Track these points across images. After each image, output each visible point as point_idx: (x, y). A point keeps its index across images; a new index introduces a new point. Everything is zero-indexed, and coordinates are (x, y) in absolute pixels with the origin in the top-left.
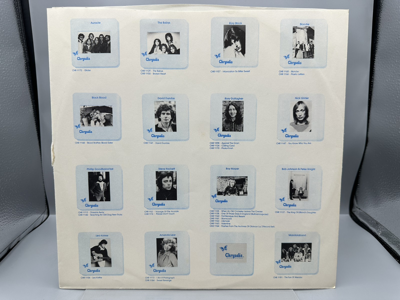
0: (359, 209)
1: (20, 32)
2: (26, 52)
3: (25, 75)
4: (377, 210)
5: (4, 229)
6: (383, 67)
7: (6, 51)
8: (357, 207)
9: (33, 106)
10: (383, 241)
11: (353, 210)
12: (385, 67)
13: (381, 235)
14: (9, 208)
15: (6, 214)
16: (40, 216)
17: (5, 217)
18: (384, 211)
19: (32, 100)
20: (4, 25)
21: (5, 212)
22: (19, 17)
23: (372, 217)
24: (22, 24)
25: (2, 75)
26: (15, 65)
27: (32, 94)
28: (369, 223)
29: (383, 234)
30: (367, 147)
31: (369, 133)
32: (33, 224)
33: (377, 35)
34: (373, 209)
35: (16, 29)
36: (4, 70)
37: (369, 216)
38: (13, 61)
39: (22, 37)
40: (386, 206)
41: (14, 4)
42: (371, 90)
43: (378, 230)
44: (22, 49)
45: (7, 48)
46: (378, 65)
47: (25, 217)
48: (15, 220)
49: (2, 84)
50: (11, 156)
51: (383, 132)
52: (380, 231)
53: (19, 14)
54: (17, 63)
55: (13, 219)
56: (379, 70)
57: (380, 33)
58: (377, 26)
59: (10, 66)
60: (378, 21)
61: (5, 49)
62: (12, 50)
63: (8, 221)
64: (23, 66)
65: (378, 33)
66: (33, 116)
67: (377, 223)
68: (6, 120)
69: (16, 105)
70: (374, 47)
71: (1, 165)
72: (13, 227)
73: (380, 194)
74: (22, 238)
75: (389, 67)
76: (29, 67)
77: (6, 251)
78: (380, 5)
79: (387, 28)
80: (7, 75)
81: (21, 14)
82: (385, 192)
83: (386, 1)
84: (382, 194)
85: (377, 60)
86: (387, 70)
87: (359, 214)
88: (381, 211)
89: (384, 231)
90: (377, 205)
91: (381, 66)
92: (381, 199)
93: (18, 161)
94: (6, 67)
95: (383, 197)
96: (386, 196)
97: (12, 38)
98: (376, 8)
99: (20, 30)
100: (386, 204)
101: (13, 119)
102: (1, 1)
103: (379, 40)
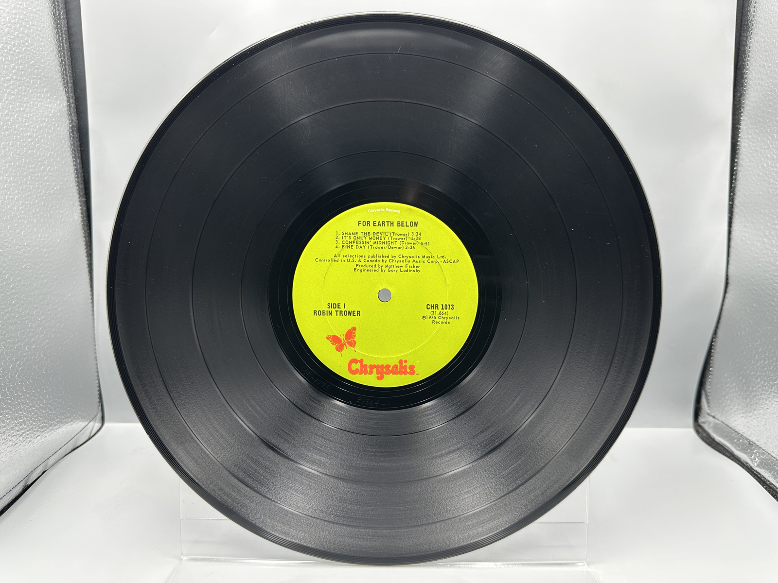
0: (714, 417)
1: (62, 67)
2: (71, 106)
3: (69, 149)
4: (750, 417)
5: (19, 444)
6: (756, 141)
7: (35, 101)
8: (708, 414)
9: (81, 209)
10: (763, 479)
11: (701, 420)
12: (759, 139)
13: (758, 466)
14: (29, 403)
15: (22, 414)
16: (88, 424)
17: (22, 420)
18: (764, 418)
19: (79, 198)
20: (33, 53)
21: (21, 410)
22: (62, 39)
23: (741, 432)
24: (66, 53)
25: (26, 146)
26: (51, 128)
27: (80, 187)
28: (732, 443)
29: (763, 464)
30: (727, 295)
31: (730, 267)
32: (73, 438)
33: (744, 81)
34: (742, 417)
35: (54, 61)
36: (30, 136)
37: (734, 430)
38: (48, 121)
39: (67, 76)
40: (768, 408)
41: (54, 14)
42: (733, 185)
43: (752, 457)
44: (66, 99)
45: (37, 96)
46: (746, 137)
47: (58, 422)
48: (39, 427)
49: (25, 162)
50: (37, 301)
51: (760, 265)
52: (757, 459)
53: (62, 34)
54: (54, 125)
55: (36, 425)
56: (749, 145)
57: (750, 76)
58: (744, 63)
59: (40, 130)
60: (745, 54)
61: (33, 97)
62: (46, 101)
63: (26, 429)
64: (66, 131)
65: (745, 76)
66: (81, 229)
67: (751, 444)
68: (30, 232)
69: (50, 205)
70: (738, 103)
71: (18, 318)
72: (36, 441)
73: (756, 385)
74: (52, 466)
75: (768, 139)
76: (77, 134)
77: (19, 489)
78: (748, 24)
79: (763, 66)
80: (35, 146)
81: (65, 34)
82: (765, 381)
83: (761, 16)
84: (760, 385)
85: (744, 128)
86: (764, 145)
87: (713, 427)
88: (759, 419)
89: (765, 459)
90: (750, 408)
91: (753, 138)
92: (758, 395)
93: (49, 313)
94: (33, 132)
95: (762, 390)
96: (767, 388)
97: (47, 77)
98: (741, 30)
99: (62, 64)
100: (768, 405)
101: (43, 230)
102: (31, 7)
103: (747, 90)
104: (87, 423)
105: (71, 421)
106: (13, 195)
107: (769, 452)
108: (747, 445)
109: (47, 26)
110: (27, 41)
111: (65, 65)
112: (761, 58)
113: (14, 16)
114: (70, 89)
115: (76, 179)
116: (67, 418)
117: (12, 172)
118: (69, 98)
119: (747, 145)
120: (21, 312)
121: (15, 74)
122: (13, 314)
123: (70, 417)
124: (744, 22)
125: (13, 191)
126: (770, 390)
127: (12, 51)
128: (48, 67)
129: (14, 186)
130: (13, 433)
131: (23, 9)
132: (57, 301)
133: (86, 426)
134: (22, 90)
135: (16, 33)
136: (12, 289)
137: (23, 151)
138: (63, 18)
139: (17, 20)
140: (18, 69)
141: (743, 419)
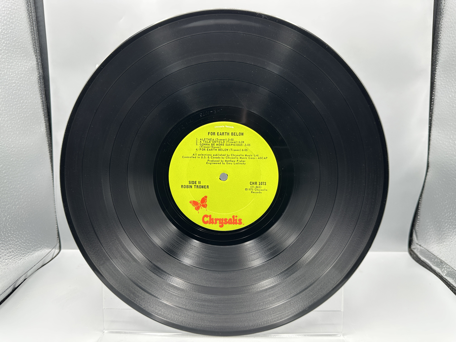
0: (420, 246)
1: (33, 41)
2: (39, 64)
3: (38, 89)
4: (441, 246)
5: (9, 264)
6: (445, 81)
7: (17, 62)
8: (417, 244)
9: (46, 125)
10: (449, 283)
11: (413, 247)
12: (447, 80)
13: (446, 275)
14: (15, 240)
15: (11, 246)
17: (11, 250)
18: (450, 247)
19: (44, 118)
20: (16, 33)
21: (10, 244)
22: (33, 25)
23: (436, 255)
24: (35, 33)
25: (12, 89)
26: (27, 77)
27: (45, 111)
28: (431, 261)
29: (449, 274)
30: (428, 173)
31: (430, 156)
32: (42, 259)
33: (438, 45)
34: (437, 246)
35: (28, 38)
36: (15, 83)
37: (432, 253)
38: (25, 73)
39: (36, 46)
41: (27, 10)
42: (431, 108)
43: (443, 270)
45: (18, 59)
46: (439, 79)
47: (33, 250)
48: (22, 254)
49: (11, 98)
50: (19, 180)
51: (447, 156)
52: (445, 271)
53: (33, 22)
54: (29, 75)
55: (19, 252)
56: (441, 84)
57: (442, 42)
58: (438, 35)
59: (20, 79)
60: (439, 29)
61: (16, 60)
62: (23, 61)
63: (14, 255)
64: (36, 79)
65: (439, 42)
66: (45, 136)
67: (442, 262)
68: (15, 140)
69: (27, 123)
70: (435, 58)
71: (8, 190)
72: (19, 262)
73: (445, 227)
74: (30, 276)
75: (453, 80)
76: (42, 80)
77: (10, 290)
78: (441, 11)
79: (450, 37)
80: (17, 88)
81: (35, 22)
82: (450, 225)
83: (448, 6)
84: (447, 228)
85: (438, 73)
86: (450, 84)
87: (420, 251)
88: (446, 248)
89: (450, 271)
90: (441, 241)
91: (444, 80)
92: (446, 234)
93: (27, 186)
94: (16, 80)
95: (449, 230)
96: (451, 229)
97: (24, 47)
98: (437, 14)
99: (33, 39)
100: (452, 240)
101: (23, 138)
102: (13, 6)
103: (440, 51)
104: (50, 250)
105: (41, 249)
106: (4, 118)
107: (453, 267)
108: (440, 263)
109: (23, 17)
110: (12, 26)
111: (35, 40)
112: (448, 32)
113: (3, 12)
114: (38, 54)
115: (43, 107)
116: (39, 248)
117: (4, 105)
118: (38, 59)
119: (440, 84)
120: (10, 187)
121: (5, 46)
122: (5, 188)
123: (40, 247)
124: (439, 9)
125: (4, 116)
126: (453, 231)
127: (3, 33)
128: (25, 41)
129: (5, 112)
130: (6, 258)
131: (9, 8)
132: (32, 179)
133: (50, 252)
134: (9, 56)
135: (5, 22)
136: (5, 173)
137: (10, 91)
138: (33, 12)
139: (5, 14)
140: (6, 43)
141: (437, 247)
